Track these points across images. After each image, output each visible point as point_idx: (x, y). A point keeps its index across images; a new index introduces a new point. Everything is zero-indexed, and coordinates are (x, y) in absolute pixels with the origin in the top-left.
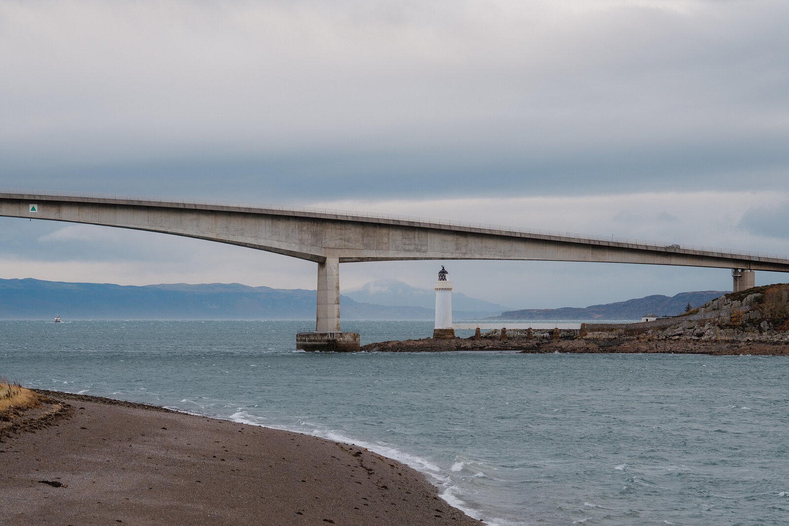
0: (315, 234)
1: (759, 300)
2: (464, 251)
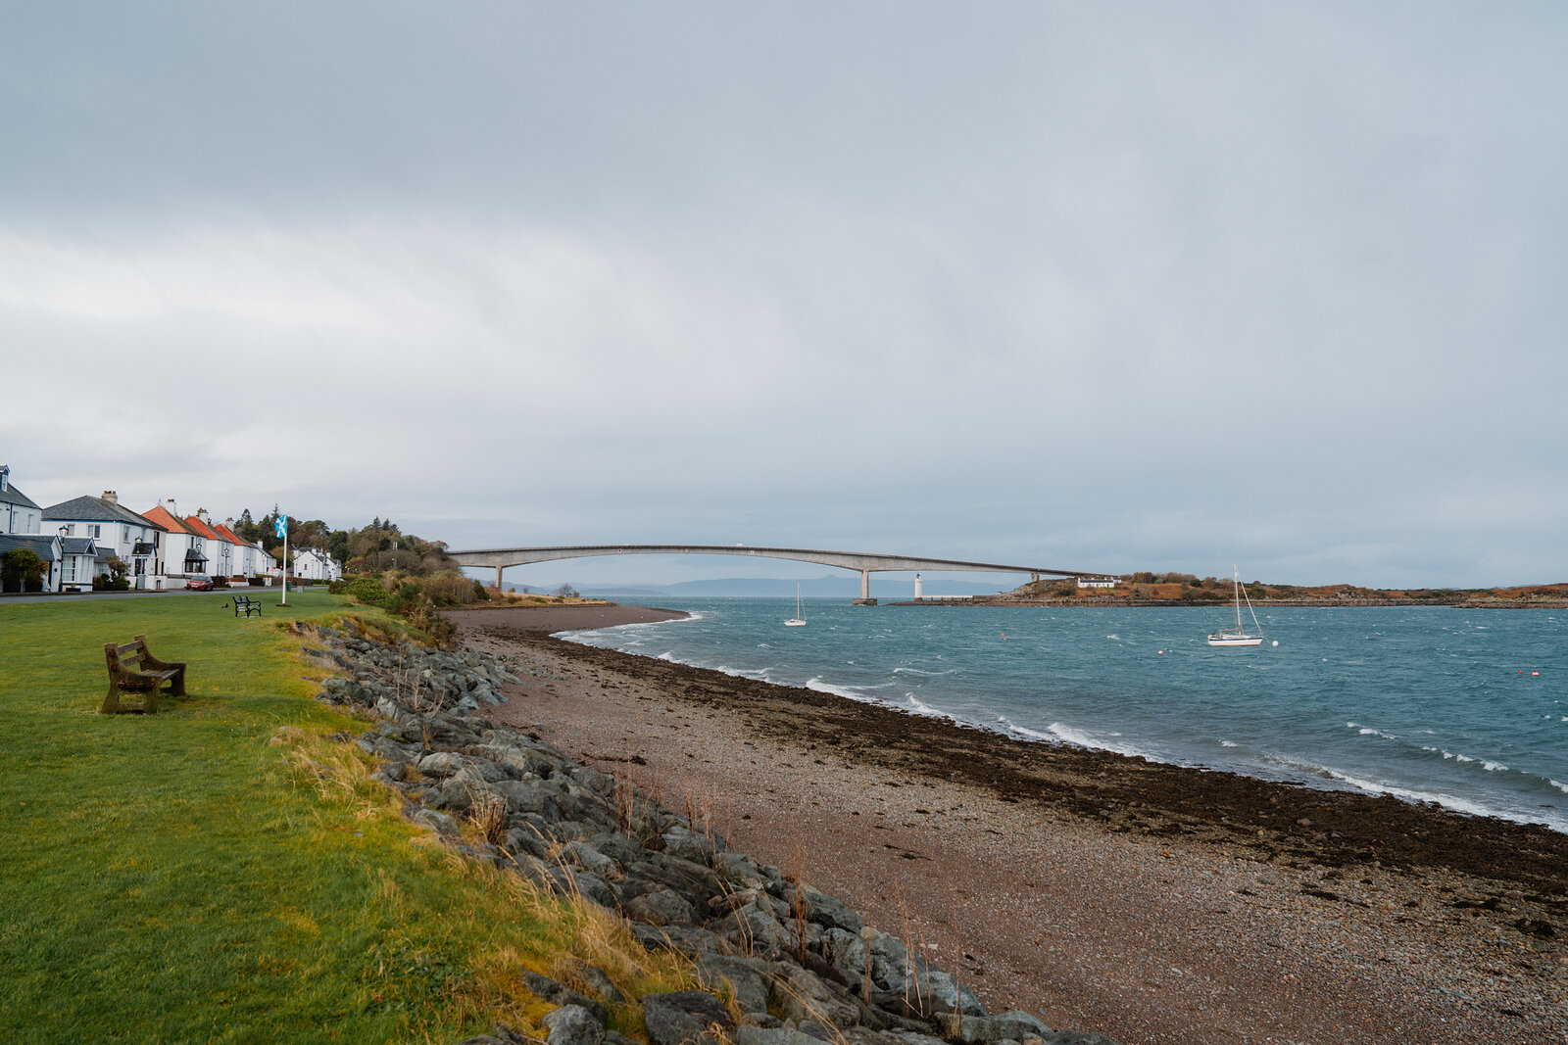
0: (859, 561)
1: (1036, 586)
2: (919, 567)
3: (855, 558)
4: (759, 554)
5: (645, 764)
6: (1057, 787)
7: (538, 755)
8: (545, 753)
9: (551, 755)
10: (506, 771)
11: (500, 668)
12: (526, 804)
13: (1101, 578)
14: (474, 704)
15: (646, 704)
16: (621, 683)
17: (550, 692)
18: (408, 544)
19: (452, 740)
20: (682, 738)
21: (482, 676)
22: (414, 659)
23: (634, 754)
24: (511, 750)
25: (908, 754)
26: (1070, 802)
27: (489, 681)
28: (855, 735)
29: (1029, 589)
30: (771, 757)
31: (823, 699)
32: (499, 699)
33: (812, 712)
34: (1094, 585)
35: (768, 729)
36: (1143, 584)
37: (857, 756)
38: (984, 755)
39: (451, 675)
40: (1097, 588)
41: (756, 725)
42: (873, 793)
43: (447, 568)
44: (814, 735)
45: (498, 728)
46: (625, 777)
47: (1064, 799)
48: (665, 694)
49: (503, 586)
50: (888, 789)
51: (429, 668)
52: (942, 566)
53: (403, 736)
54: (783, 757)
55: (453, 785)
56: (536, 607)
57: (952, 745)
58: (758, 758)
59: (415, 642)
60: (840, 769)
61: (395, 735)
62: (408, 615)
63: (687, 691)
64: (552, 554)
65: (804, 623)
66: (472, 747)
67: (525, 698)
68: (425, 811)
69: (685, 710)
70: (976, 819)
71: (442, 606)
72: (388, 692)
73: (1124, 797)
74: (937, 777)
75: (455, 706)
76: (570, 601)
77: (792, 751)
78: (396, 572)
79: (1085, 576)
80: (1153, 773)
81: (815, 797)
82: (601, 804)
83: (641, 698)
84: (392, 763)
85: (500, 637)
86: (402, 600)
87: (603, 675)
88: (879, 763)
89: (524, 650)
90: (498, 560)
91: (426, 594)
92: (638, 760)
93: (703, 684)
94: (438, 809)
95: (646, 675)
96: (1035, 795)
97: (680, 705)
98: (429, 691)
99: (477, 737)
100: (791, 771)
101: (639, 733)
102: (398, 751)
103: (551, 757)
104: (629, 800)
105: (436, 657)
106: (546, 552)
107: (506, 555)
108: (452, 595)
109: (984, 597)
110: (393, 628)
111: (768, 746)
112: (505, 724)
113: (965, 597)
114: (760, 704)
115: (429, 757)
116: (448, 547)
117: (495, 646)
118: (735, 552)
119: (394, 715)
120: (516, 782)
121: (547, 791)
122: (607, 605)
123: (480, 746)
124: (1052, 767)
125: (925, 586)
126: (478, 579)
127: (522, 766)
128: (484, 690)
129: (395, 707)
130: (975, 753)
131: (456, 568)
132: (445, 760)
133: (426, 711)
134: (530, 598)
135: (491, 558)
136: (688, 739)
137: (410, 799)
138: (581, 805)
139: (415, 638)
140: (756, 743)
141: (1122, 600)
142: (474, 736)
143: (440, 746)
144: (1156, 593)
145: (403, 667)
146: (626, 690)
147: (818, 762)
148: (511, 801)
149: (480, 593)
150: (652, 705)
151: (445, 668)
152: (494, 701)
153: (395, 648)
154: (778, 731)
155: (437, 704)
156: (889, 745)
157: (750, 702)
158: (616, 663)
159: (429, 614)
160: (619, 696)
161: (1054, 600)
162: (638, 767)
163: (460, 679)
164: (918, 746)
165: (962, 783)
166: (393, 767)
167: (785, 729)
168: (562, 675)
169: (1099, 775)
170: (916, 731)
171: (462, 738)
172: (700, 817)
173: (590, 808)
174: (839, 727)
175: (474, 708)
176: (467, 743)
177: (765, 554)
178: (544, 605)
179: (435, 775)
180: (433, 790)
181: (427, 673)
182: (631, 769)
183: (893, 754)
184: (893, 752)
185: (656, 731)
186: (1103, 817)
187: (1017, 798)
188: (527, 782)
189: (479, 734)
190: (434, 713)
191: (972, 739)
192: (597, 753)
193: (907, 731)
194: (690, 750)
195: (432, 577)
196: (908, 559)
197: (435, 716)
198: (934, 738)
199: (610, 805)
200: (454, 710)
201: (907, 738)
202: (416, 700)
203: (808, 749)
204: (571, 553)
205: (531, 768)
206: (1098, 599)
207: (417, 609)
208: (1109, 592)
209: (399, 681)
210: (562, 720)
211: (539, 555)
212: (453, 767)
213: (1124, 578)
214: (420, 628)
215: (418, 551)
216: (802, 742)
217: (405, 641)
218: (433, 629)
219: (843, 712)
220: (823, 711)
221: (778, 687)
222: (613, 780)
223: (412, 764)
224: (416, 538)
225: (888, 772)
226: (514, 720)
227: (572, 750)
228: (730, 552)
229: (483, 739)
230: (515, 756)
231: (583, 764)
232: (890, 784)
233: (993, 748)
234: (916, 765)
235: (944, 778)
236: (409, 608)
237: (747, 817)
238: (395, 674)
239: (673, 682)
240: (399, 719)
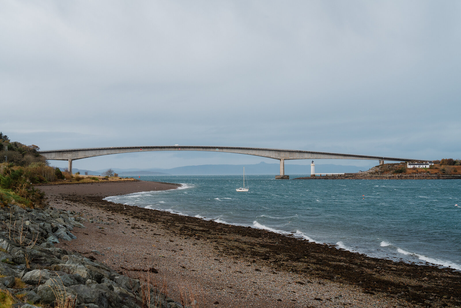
0: (279, 154)
1: (382, 167)
2: (313, 157)
3: (276, 152)
4: (221, 150)
5: (157, 272)
6: (398, 286)
7: (94, 269)
8: (99, 267)
9: (103, 268)
10: (76, 279)
11: (72, 219)
12: (88, 298)
13: (421, 162)
14: (56, 240)
15: (158, 237)
16: (143, 226)
17: (102, 232)
18: (14, 147)
19: (43, 262)
20: (179, 257)
21: (61, 224)
22: (19, 214)
23: (151, 267)
24: (79, 266)
25: (309, 265)
26: (406, 295)
27: (65, 226)
28: (278, 254)
29: (378, 169)
30: (230, 267)
31: (258, 233)
32: (71, 237)
33: (253, 241)
34: (417, 166)
35: (228, 251)
36: (448, 166)
37: (279, 266)
38: (354, 266)
39: (42, 224)
40: (419, 168)
41: (221, 249)
42: (289, 288)
43: (39, 161)
44: (254, 254)
45: (71, 254)
46: (146, 280)
47: (403, 293)
48: (168, 231)
49: (73, 171)
50: (298, 286)
51: (28, 220)
52: (327, 156)
53: (13, 260)
54: (236, 268)
55: (44, 289)
56: (92, 183)
57: (334, 260)
58: (222, 268)
59: (20, 205)
60: (269, 274)
61: (8, 260)
62: (15, 189)
63: (181, 230)
64: (101, 152)
65: (247, 190)
66: (55, 265)
67: (87, 236)
68: (27, 305)
69: (180, 241)
70: (350, 304)
71: (36, 183)
72: (3, 234)
73: (440, 293)
74: (326, 278)
75: (44, 241)
76: (113, 179)
77: (241, 264)
78: (7, 164)
79: (412, 162)
80: (457, 278)
81: (256, 291)
82: (132, 297)
83: (155, 234)
84: (6, 277)
85: (72, 201)
86: (11, 180)
87: (132, 221)
88: (292, 270)
89: (86, 208)
90: (69, 156)
91: (26, 176)
92: (154, 271)
93: (190, 225)
94: (35, 303)
95: (157, 221)
96: (385, 290)
97: (177, 238)
98: (29, 233)
99: (58, 260)
100: (242, 275)
101: (154, 254)
102: (10, 270)
103: (102, 270)
104: (148, 294)
105: (33, 213)
106: (98, 151)
107: (74, 153)
108: (42, 177)
109: (351, 174)
110: (5, 197)
111: (228, 261)
112: (75, 252)
113: (340, 174)
114: (223, 237)
115: (29, 272)
116: (39, 149)
117: (68, 206)
118: (207, 150)
119: (7, 248)
120: (82, 285)
121: (101, 290)
122: (134, 181)
123: (60, 265)
124: (394, 273)
125: (317, 168)
126: (58, 167)
127: (85, 276)
128: (62, 232)
129: (7, 244)
130: (348, 264)
131: (45, 161)
132: (39, 274)
133: (27, 245)
134: (89, 177)
135: (65, 155)
136: (182, 258)
137: (17, 298)
138: (120, 298)
139: (20, 202)
140: (221, 259)
141: (434, 175)
142: (57, 259)
143: (36, 266)
144: (455, 171)
145: (13, 219)
146: (145, 230)
147: (257, 270)
148: (79, 297)
149: (59, 175)
150: (161, 238)
151: (38, 220)
152: (69, 238)
153: (7, 209)
154: (234, 252)
155: (34, 241)
156: (298, 260)
157: (217, 235)
158: (140, 214)
159: (28, 188)
160: (141, 234)
161: (393, 175)
162: (154, 274)
163: (48, 226)
164: (314, 261)
165: (341, 282)
166: (7, 279)
167: (238, 251)
168: (108, 222)
169: (423, 279)
170: (313, 252)
171: (49, 260)
172: (190, 303)
173: (126, 300)
174: (268, 250)
175: (56, 243)
176: (52, 263)
177: (225, 150)
178: (97, 181)
179: (33, 283)
180: (32, 292)
181: (28, 223)
182: (150, 276)
183: (300, 265)
184: (300, 264)
185: (164, 253)
186: (427, 305)
187: (373, 292)
188: (89, 285)
189: (59, 257)
190: (32, 246)
191: (346, 257)
192: (129, 267)
193: (308, 252)
194: (183, 264)
195: (30, 166)
196: (307, 152)
197: (33, 248)
198: (324, 256)
199: (137, 297)
200: (44, 244)
201: (308, 256)
202: (21, 239)
203: (251, 263)
204: (113, 151)
205: (91, 277)
206: (419, 175)
207: (20, 185)
208: (426, 171)
209: (10, 228)
210: (109, 248)
211: (94, 153)
212: (44, 278)
213: (435, 162)
214: (22, 196)
215: (21, 151)
216: (248, 258)
217: (14, 204)
218: (31, 197)
219: (270, 241)
220: (259, 240)
221: (233, 227)
222: (139, 282)
223: (19, 277)
224: (19, 143)
225: (298, 275)
226: (80, 248)
227: (114, 266)
228: (205, 150)
229: (61, 261)
230: (80, 270)
231: (121, 273)
232: (299, 283)
233: (358, 262)
234: (313, 272)
235: (330, 279)
236: (16, 185)
237: (217, 303)
238: (8, 224)
239: (173, 225)
240: (10, 250)
